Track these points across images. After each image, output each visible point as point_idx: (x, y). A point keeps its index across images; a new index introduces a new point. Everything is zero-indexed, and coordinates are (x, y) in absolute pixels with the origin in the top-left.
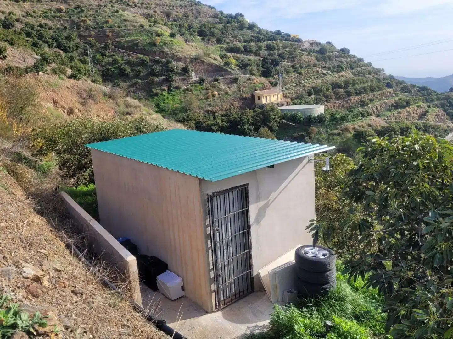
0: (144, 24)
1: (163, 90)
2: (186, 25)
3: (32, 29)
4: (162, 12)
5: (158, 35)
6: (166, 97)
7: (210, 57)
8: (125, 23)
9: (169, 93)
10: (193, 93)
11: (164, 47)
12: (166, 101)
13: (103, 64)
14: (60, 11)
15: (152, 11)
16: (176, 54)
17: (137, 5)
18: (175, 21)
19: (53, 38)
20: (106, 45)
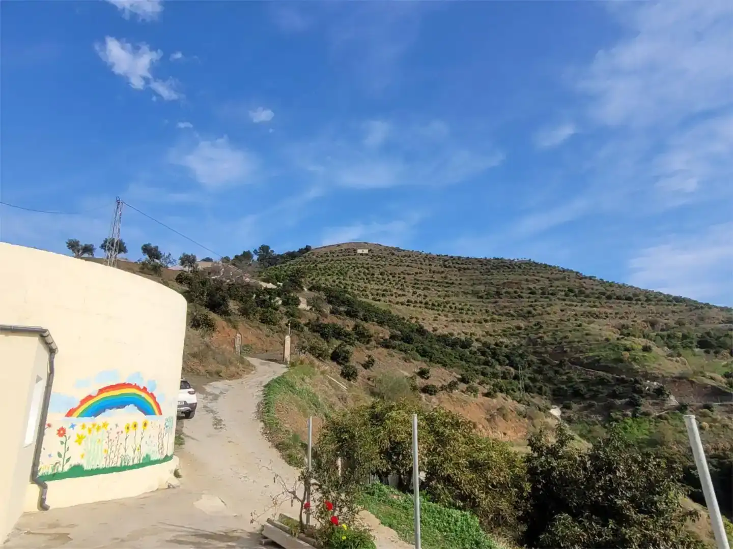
0: (610, 338)
1: (626, 415)
2: (680, 334)
3: (488, 348)
4: (644, 321)
5: (627, 350)
6: (629, 424)
7: (704, 376)
8: (588, 337)
9: (633, 420)
10: (668, 423)
11: (633, 363)
12: (629, 429)
13: (556, 382)
14: (519, 328)
15: (630, 320)
16: (649, 372)
17: (609, 315)
18: (662, 330)
19: (507, 357)
20: (561, 362)
